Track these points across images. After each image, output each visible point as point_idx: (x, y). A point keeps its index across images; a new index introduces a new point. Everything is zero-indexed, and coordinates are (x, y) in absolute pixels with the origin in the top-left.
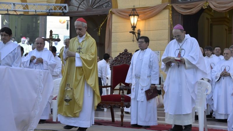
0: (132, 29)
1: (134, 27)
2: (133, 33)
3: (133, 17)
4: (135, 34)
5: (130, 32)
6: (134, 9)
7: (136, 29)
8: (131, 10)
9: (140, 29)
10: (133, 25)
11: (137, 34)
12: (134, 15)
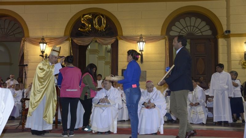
0: (41, 53)
1: (43, 52)
2: (42, 56)
3: (42, 44)
4: (43, 57)
5: (40, 56)
6: (43, 39)
7: (44, 53)
8: (41, 39)
9: (47, 53)
10: (42, 50)
11: (45, 57)
12: (43, 43)
